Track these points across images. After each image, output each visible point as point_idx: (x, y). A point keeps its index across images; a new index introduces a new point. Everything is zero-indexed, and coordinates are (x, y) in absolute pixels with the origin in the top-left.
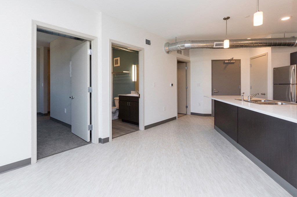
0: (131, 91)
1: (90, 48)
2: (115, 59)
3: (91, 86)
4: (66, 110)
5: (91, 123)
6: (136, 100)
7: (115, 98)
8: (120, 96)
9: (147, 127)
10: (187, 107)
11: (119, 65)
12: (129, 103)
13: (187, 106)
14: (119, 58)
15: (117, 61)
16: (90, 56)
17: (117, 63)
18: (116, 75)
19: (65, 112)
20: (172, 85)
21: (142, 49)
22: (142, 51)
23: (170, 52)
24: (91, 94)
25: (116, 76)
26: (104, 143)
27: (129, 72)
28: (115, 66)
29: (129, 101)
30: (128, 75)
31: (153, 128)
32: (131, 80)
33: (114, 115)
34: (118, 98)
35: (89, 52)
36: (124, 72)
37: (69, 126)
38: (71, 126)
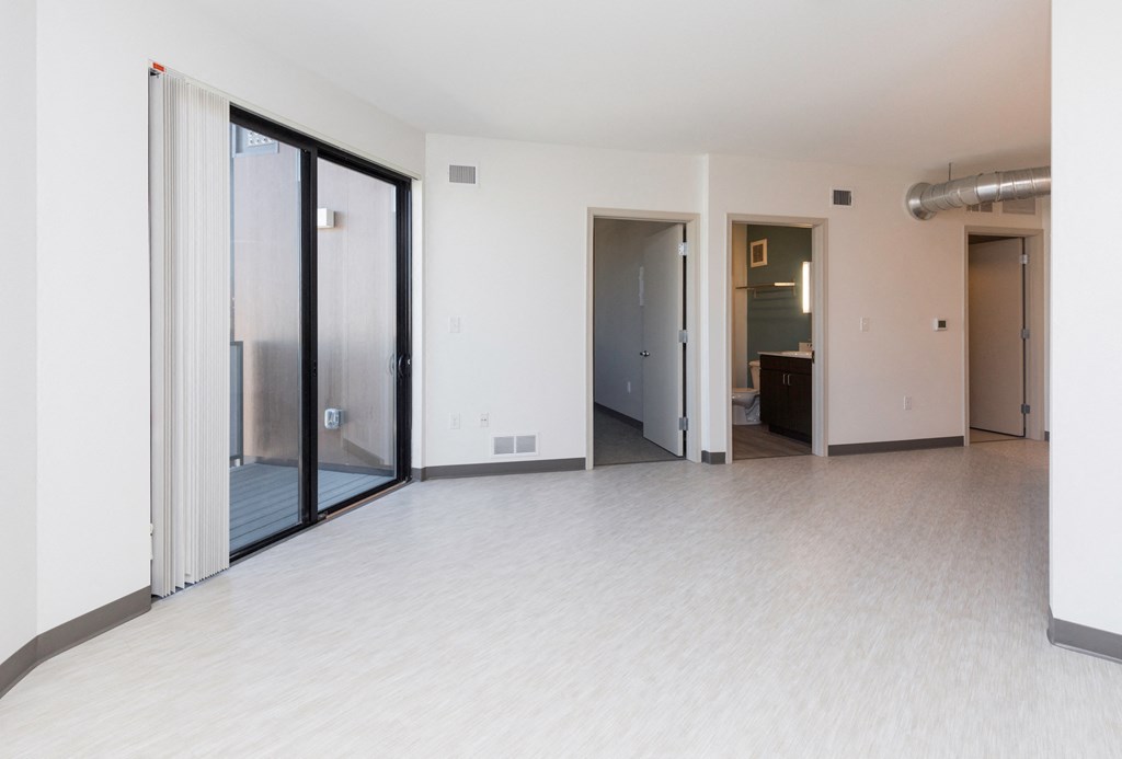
0: (801, 344)
1: (685, 240)
2: (753, 244)
3: (685, 328)
4: (629, 384)
5: (685, 414)
6: (804, 368)
7: (752, 363)
8: (763, 359)
9: (836, 451)
10: (1026, 409)
11: (765, 262)
12: (786, 377)
13: (1029, 407)
14: (764, 242)
15: (759, 250)
16: (685, 257)
17: (758, 257)
18: (758, 293)
19: (629, 390)
20: (942, 324)
21: (823, 222)
22: (821, 227)
23: (929, 215)
24: (685, 345)
25: (755, 296)
26: (713, 462)
27: (793, 284)
28: (753, 265)
29: (789, 372)
30: (793, 294)
31: (858, 456)
32: (799, 307)
33: (748, 411)
34: (758, 363)
35: (681, 249)
36: (777, 284)
37: (639, 425)
38: (641, 424)
